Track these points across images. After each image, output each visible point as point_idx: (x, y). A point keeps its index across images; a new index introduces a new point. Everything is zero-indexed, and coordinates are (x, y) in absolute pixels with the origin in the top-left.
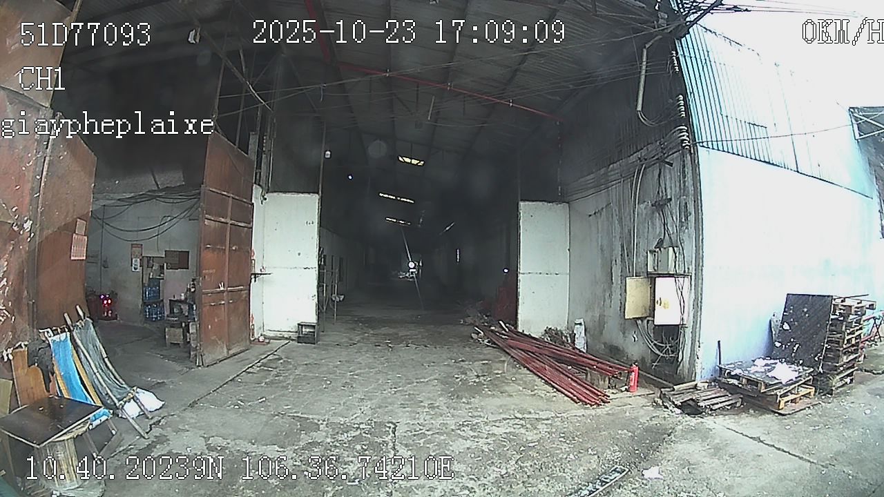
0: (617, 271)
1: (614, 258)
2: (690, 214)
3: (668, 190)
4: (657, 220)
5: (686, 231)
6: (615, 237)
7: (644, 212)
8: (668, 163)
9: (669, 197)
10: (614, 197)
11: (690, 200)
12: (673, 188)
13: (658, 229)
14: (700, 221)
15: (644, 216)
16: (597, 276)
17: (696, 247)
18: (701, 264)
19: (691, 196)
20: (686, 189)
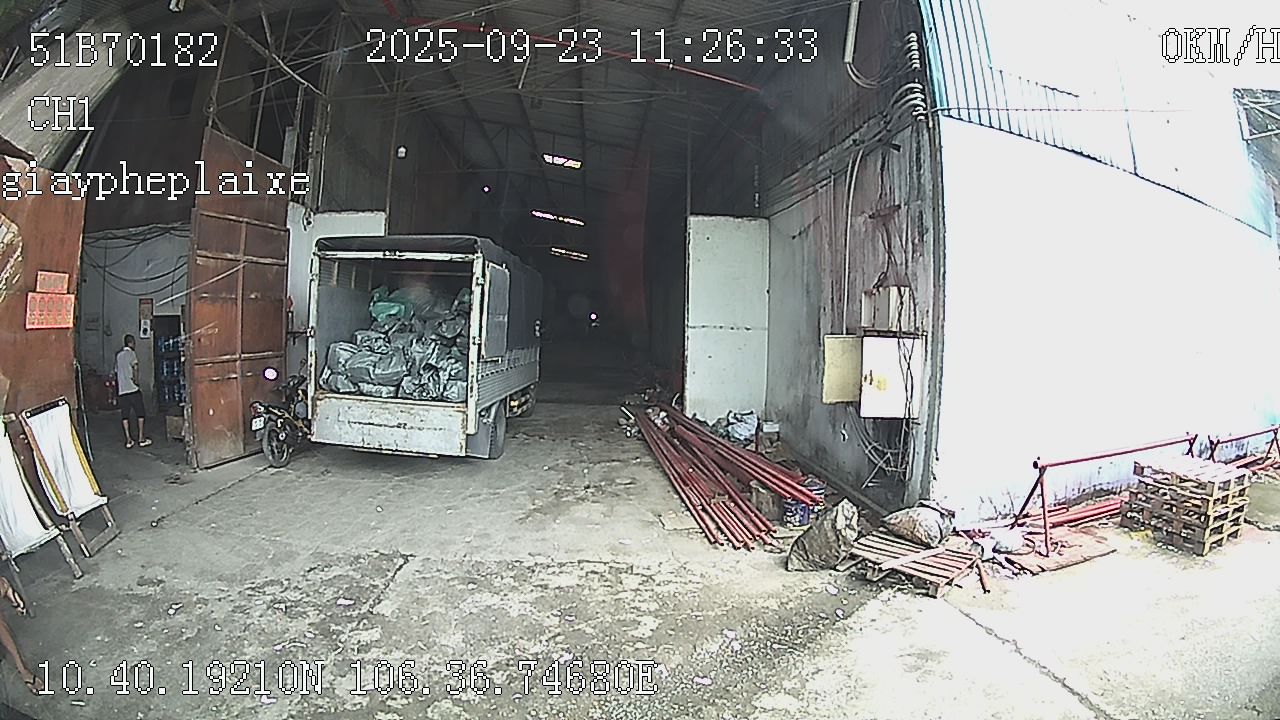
0: (826, 326)
1: (822, 304)
2: (927, 232)
3: (897, 190)
5: (921, 259)
8: (894, 146)
9: (897, 203)
10: (824, 206)
11: (927, 207)
12: (902, 188)
13: (881, 257)
14: (941, 242)
15: (862, 236)
16: (802, 333)
17: (934, 286)
18: (941, 317)
19: (928, 200)
20: (922, 189)
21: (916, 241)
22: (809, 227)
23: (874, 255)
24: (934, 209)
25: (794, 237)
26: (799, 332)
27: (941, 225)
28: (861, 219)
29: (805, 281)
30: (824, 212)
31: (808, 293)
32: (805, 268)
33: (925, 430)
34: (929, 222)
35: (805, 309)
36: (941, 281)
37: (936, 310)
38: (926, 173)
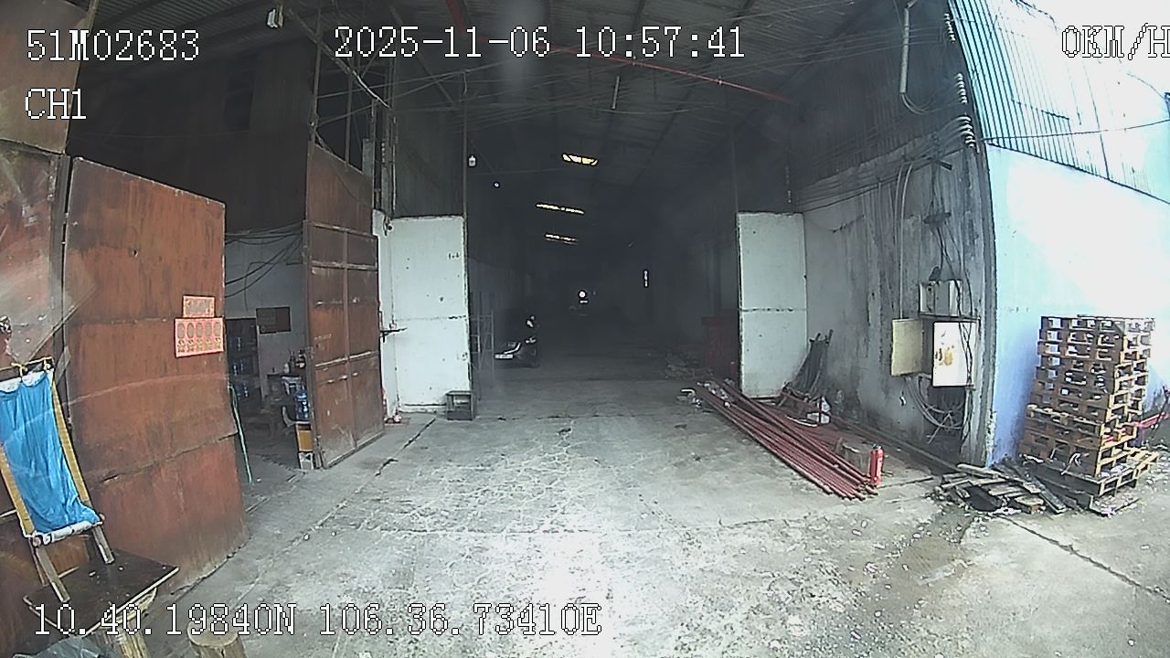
0: (875, 308)
1: (870, 290)
2: (978, 237)
3: (946, 202)
4: (931, 242)
5: (973, 258)
6: (871, 261)
7: (912, 230)
8: (945, 165)
9: (947, 211)
10: (868, 207)
11: (977, 217)
12: (952, 200)
13: (932, 254)
14: (992, 246)
15: (912, 235)
16: (847, 314)
17: (986, 281)
18: (993, 305)
19: (977, 212)
20: (972, 203)
21: (968, 244)
22: (852, 223)
23: (925, 252)
24: (983, 219)
25: (835, 231)
26: (844, 313)
27: (991, 233)
28: (910, 221)
29: (850, 271)
30: (869, 212)
31: (853, 279)
32: (850, 259)
33: (980, 394)
34: (979, 228)
35: (850, 293)
36: (993, 277)
37: (988, 300)
38: (975, 189)
